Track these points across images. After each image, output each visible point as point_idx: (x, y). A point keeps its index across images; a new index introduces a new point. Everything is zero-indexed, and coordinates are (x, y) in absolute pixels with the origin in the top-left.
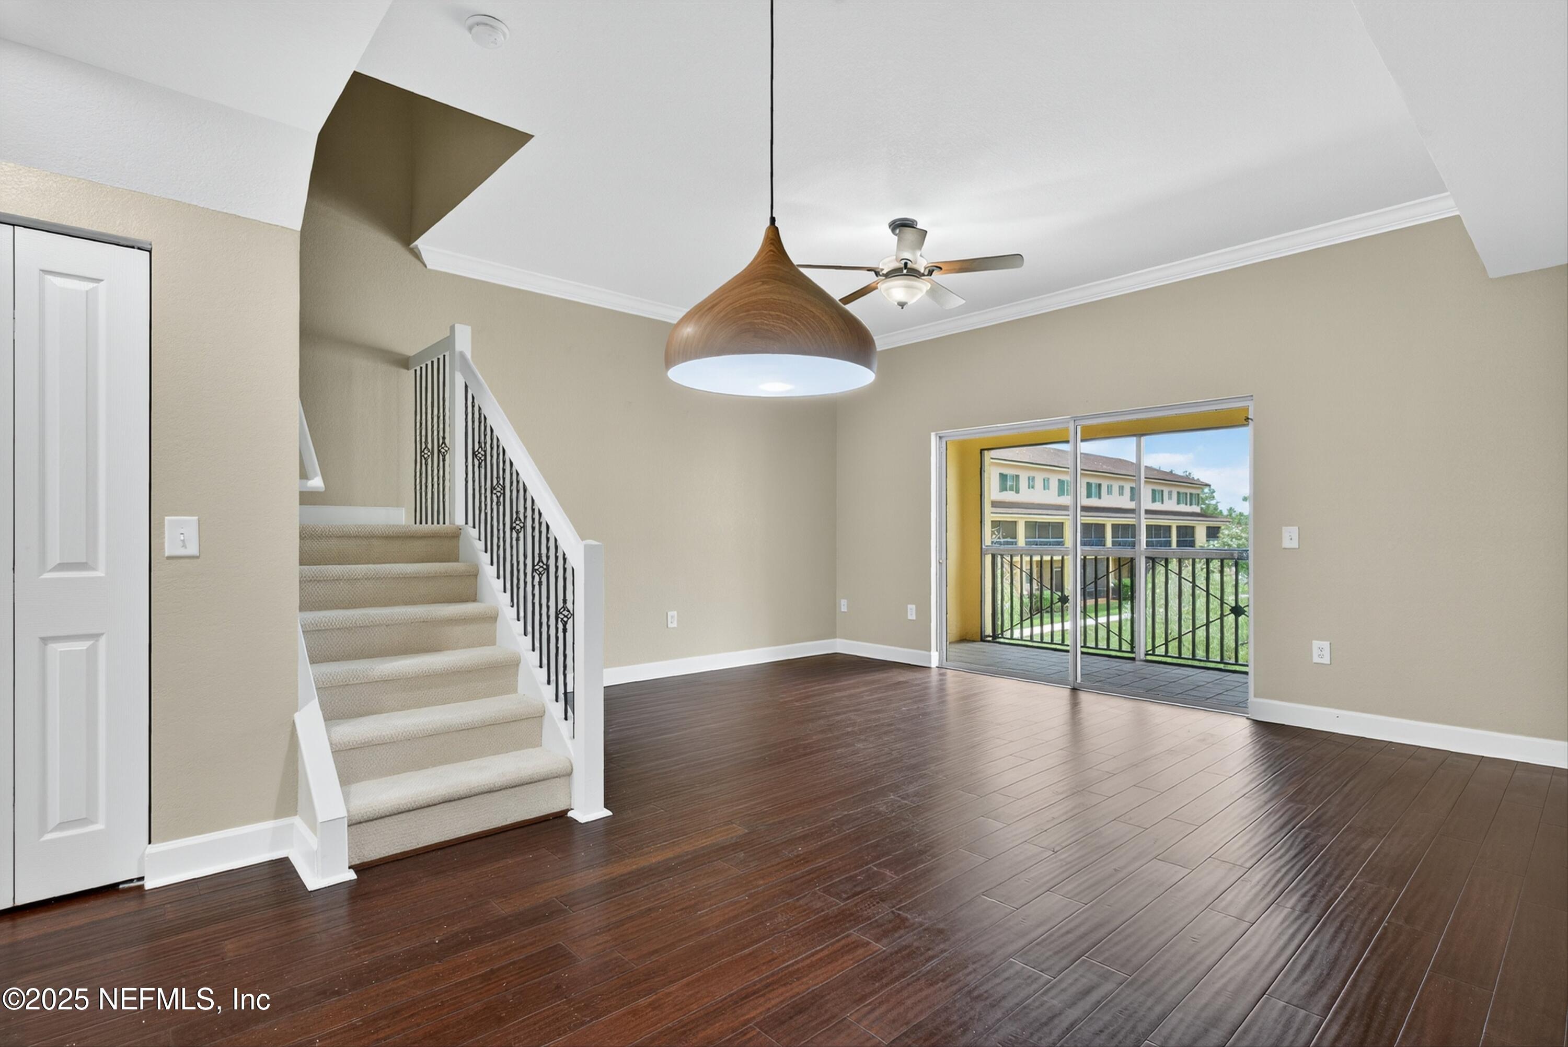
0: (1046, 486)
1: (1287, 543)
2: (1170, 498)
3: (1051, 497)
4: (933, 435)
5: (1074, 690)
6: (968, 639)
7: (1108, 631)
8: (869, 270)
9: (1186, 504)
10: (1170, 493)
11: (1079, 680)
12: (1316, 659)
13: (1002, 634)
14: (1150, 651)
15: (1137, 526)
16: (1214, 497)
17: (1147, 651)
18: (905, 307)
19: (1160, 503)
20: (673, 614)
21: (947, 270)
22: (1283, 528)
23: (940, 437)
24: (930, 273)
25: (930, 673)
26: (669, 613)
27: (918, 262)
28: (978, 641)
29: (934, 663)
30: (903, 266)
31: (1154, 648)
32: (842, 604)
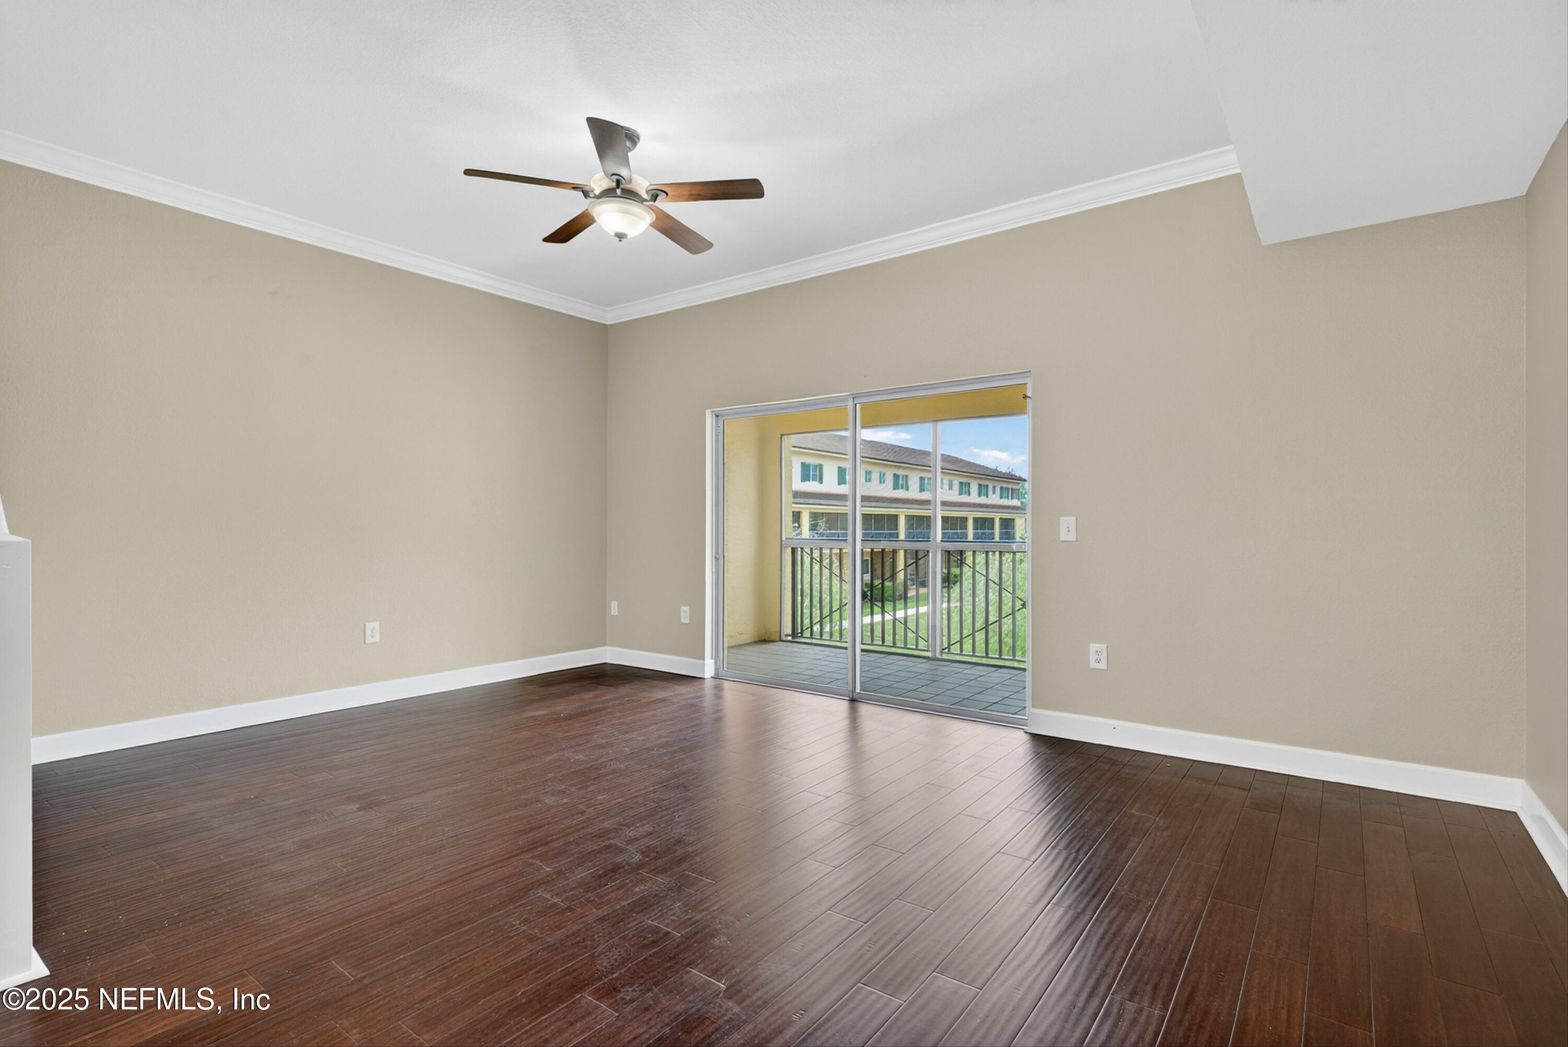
0: (882, 480)
1: (1064, 536)
2: (994, 492)
3: (886, 490)
4: (708, 412)
5: (853, 701)
6: (767, 638)
7: (906, 628)
8: (575, 187)
9: (1008, 498)
10: (994, 488)
11: (858, 690)
12: (1093, 665)
13: (802, 632)
14: (945, 648)
15: (932, 518)
17: (943, 649)
18: (623, 240)
19: (985, 497)
20: (373, 628)
21: (674, 196)
22: (1061, 518)
23: (717, 416)
24: (655, 198)
25: (704, 684)
26: (367, 625)
27: (633, 182)
28: (778, 641)
29: (709, 671)
30: (614, 185)
31: (950, 645)
32: (613, 606)
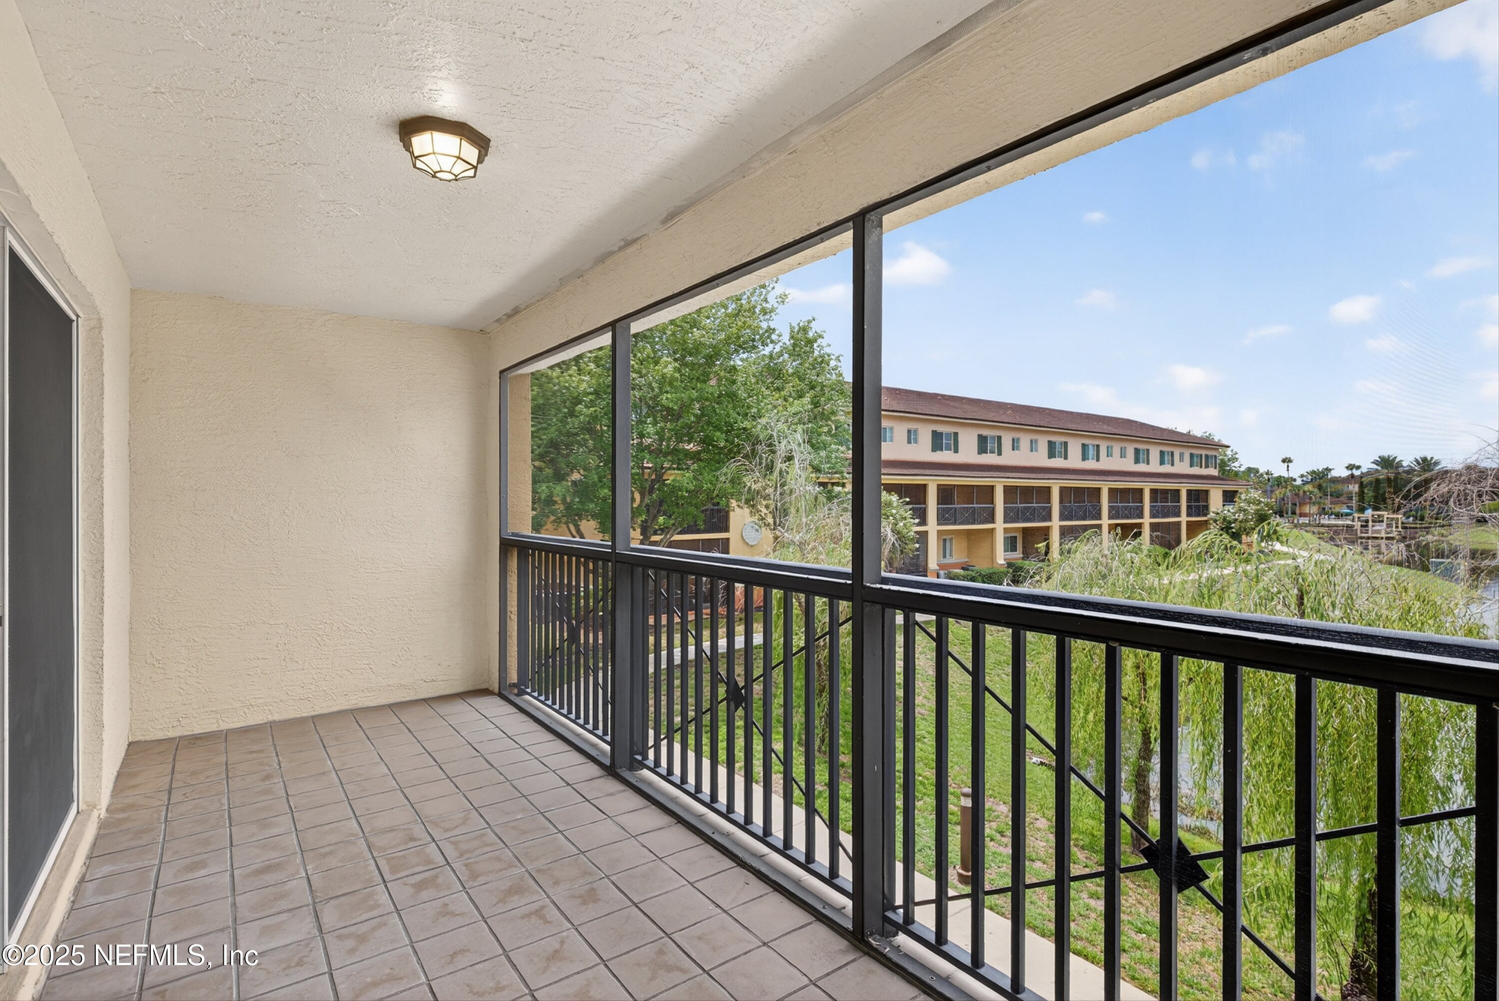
2: (1181, 461)
9: (1201, 467)
10: (1182, 456)
16: (1235, 458)
19: (1170, 466)
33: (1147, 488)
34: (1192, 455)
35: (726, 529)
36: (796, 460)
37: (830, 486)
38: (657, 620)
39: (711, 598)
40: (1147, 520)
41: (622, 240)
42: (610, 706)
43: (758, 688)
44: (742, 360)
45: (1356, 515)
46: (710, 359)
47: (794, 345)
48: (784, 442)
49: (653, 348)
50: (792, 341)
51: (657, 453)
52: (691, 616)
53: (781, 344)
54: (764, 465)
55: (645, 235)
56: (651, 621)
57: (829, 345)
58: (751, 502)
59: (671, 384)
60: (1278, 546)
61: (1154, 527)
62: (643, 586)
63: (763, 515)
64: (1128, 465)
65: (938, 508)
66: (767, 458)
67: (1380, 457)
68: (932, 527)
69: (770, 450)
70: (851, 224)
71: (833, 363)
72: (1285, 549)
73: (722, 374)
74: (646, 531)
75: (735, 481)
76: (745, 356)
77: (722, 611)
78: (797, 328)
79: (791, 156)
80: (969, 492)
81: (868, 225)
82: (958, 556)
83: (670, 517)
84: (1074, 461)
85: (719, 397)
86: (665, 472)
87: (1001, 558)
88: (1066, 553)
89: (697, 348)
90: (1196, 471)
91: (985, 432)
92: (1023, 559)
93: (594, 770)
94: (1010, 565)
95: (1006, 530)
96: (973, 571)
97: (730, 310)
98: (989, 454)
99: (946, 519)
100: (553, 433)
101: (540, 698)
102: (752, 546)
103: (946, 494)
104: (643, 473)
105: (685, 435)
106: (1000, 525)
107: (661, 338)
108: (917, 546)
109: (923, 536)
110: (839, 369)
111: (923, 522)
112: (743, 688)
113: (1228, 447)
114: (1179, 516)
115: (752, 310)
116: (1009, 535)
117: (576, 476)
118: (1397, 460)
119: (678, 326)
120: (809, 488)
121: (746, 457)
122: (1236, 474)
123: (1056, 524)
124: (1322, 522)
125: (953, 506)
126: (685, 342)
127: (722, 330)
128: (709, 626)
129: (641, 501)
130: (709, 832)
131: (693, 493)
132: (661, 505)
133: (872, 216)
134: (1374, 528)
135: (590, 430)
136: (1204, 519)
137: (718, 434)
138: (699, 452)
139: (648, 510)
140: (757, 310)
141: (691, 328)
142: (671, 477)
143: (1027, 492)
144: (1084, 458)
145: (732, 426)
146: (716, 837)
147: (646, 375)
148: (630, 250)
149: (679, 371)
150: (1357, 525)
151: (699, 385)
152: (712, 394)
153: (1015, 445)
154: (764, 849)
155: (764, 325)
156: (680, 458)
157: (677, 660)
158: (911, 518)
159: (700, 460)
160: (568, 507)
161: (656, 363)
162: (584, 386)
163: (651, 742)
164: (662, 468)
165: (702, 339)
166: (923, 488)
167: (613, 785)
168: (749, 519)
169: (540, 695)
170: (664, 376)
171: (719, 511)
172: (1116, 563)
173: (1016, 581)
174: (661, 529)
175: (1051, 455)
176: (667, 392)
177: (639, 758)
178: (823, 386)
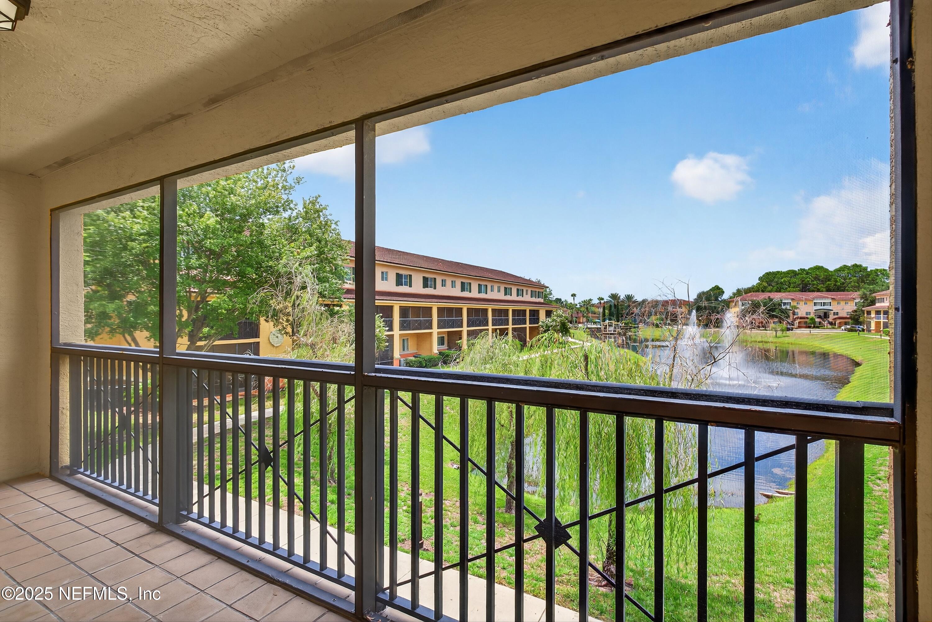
2: (527, 294)
3: (456, 292)
9: (536, 298)
10: (527, 291)
16: (551, 293)
19: (521, 297)
33: (511, 308)
34: (531, 291)
35: (257, 336)
36: (309, 288)
37: (331, 307)
38: (200, 403)
39: (246, 386)
40: (510, 326)
41: (169, 114)
42: (158, 475)
43: (283, 451)
44: (269, 219)
45: (602, 323)
46: (245, 217)
47: (307, 213)
48: (299, 277)
49: (199, 205)
50: (305, 210)
51: (201, 282)
52: (229, 398)
53: (296, 211)
54: (284, 292)
55: (190, 113)
56: (195, 403)
57: (331, 215)
58: (275, 316)
59: (213, 233)
60: (570, 339)
61: (514, 329)
62: (187, 382)
63: (285, 326)
64: (501, 296)
65: (400, 320)
66: (287, 288)
67: (611, 294)
68: (397, 332)
69: (289, 282)
70: (354, 126)
71: (333, 226)
72: (573, 340)
73: (254, 228)
74: (193, 338)
75: (264, 302)
76: (270, 217)
77: (255, 392)
78: (308, 202)
79: (309, 72)
80: (417, 311)
81: (365, 128)
82: (412, 349)
83: (212, 328)
84: (474, 294)
85: (251, 244)
86: (208, 295)
87: (436, 349)
88: (471, 346)
89: (233, 210)
90: (534, 300)
91: (427, 275)
92: (448, 349)
93: (143, 528)
94: (440, 353)
95: (439, 333)
96: (420, 358)
97: (259, 185)
98: (429, 288)
99: (405, 327)
100: (107, 263)
101: (92, 475)
102: (277, 347)
103: (404, 311)
104: (190, 295)
105: (224, 270)
106: (435, 330)
107: (205, 199)
108: (387, 344)
109: (391, 338)
110: (338, 231)
111: (391, 329)
112: (271, 452)
113: (548, 287)
114: (526, 324)
115: (276, 186)
116: (439, 336)
117: (131, 297)
118: (619, 296)
119: (219, 192)
120: (318, 307)
121: (272, 286)
122: (551, 301)
123: (465, 329)
124: (588, 326)
125: (408, 319)
126: (224, 204)
127: (254, 198)
128: (244, 403)
129: (189, 316)
130: (244, 561)
131: (230, 311)
132: (205, 320)
133: (368, 123)
134: (609, 329)
135: (145, 263)
136: (537, 325)
137: (249, 269)
138: (235, 282)
139: (194, 324)
140: (280, 187)
141: (229, 194)
142: (213, 299)
143: (450, 311)
144: (480, 292)
145: (261, 264)
146: (250, 564)
147: (192, 225)
148: (178, 123)
149: (220, 224)
150: (603, 327)
151: (235, 235)
152: (246, 242)
153: (444, 284)
154: (288, 566)
155: (285, 197)
156: (219, 286)
157: (217, 430)
158: (383, 327)
159: (236, 287)
160: (124, 321)
161: (201, 217)
162: (136, 228)
163: (195, 499)
164: (206, 292)
165: (237, 203)
166: (391, 308)
167: (162, 539)
168: (274, 330)
169: (92, 472)
170: (208, 227)
171: (251, 323)
172: (497, 351)
173: (445, 363)
174: (205, 337)
175: (463, 289)
176: (210, 238)
177: (185, 513)
178: (326, 241)
